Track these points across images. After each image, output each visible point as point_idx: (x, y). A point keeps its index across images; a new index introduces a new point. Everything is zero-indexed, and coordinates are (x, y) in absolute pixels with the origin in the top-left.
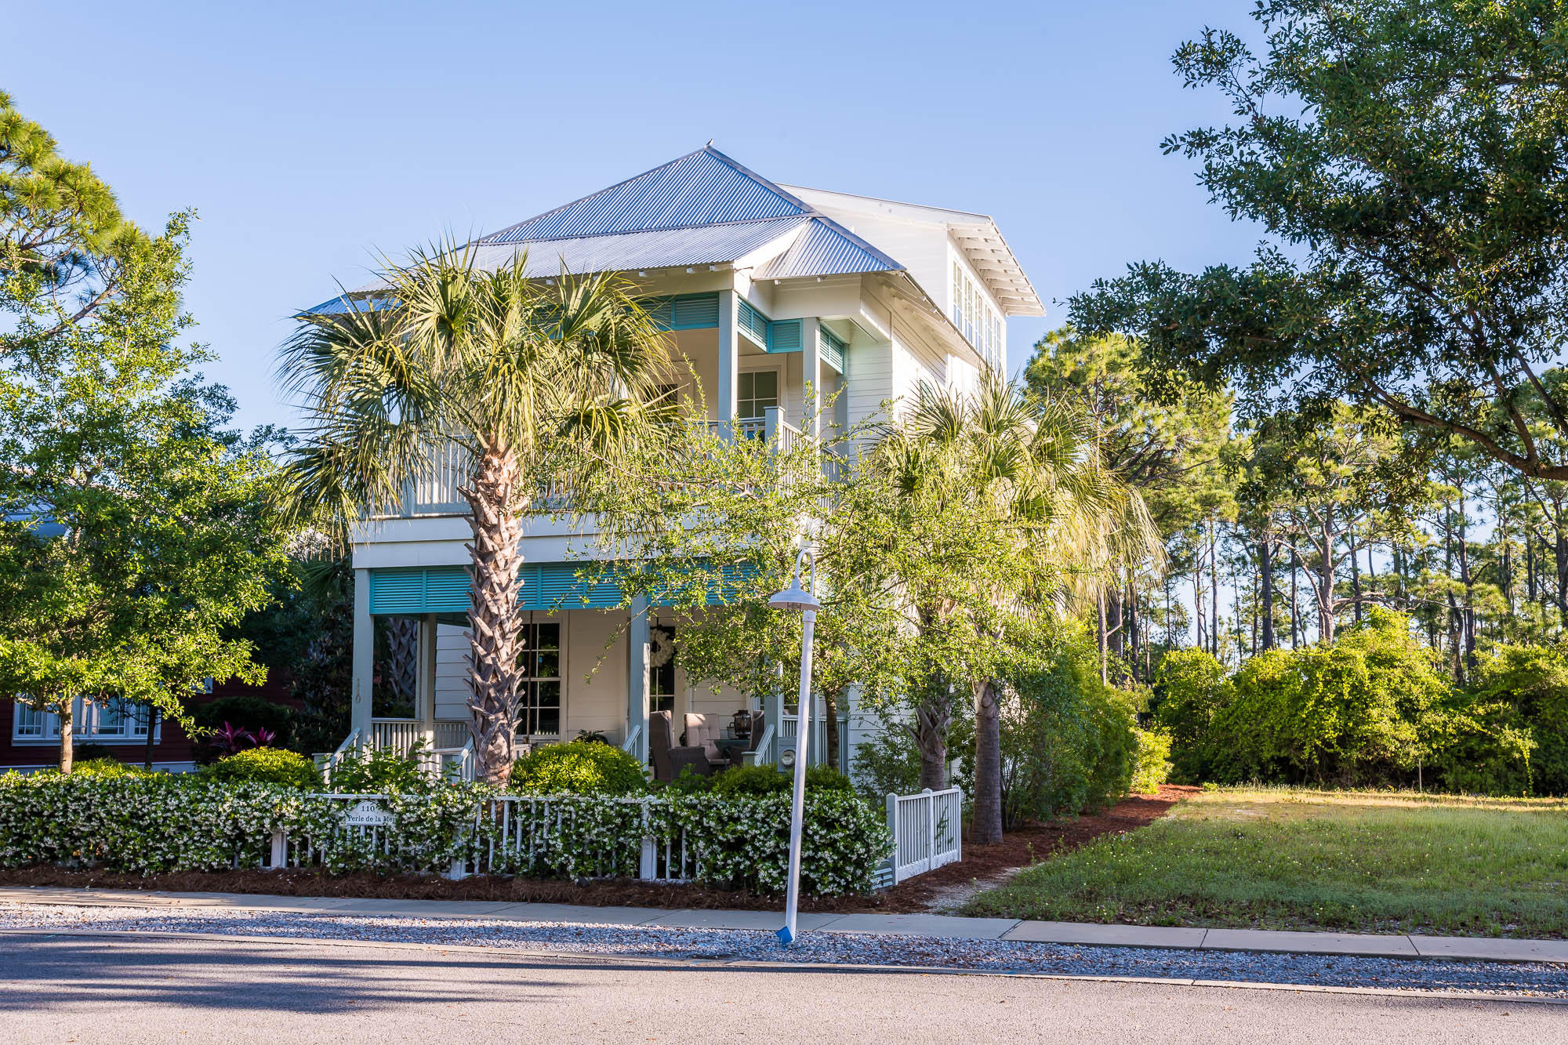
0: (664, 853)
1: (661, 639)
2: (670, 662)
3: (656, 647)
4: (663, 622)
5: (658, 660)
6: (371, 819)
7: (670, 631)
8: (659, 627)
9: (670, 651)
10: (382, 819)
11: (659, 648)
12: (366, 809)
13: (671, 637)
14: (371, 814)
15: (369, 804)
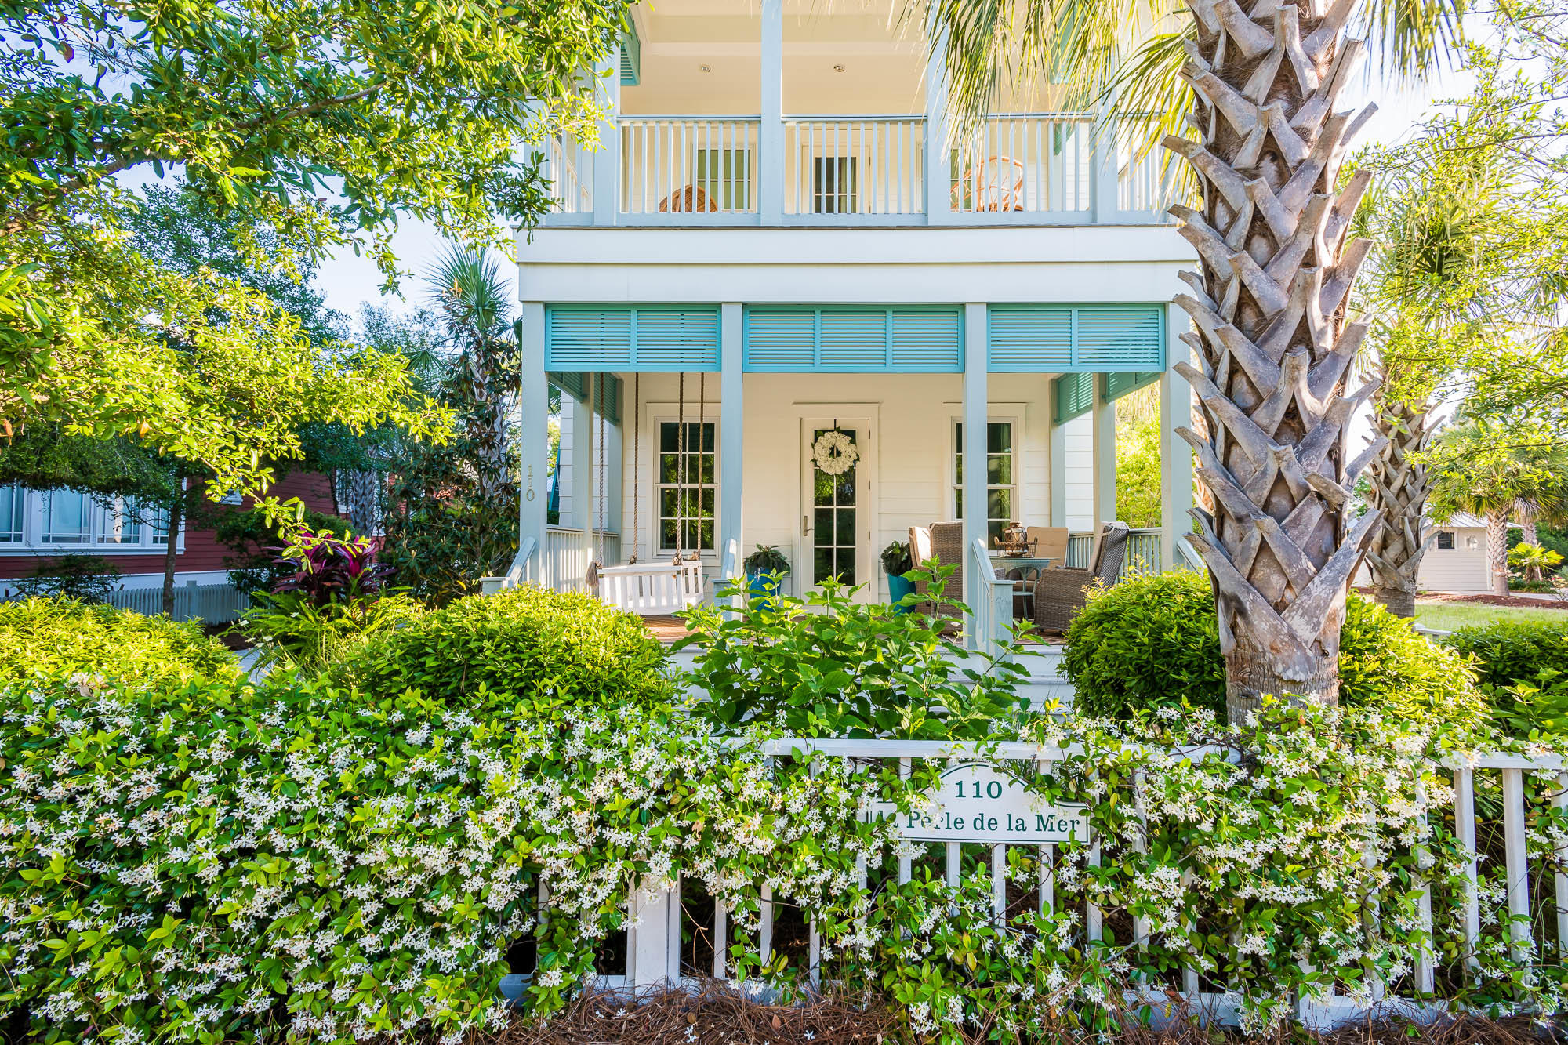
1: (842, 443)
2: (852, 470)
3: (835, 453)
4: (841, 425)
5: (837, 467)
6: (993, 823)
7: (851, 434)
8: (838, 430)
9: (854, 457)
10: (1031, 823)
11: (839, 454)
12: (969, 790)
13: (853, 442)
14: (990, 807)
15: (985, 775)
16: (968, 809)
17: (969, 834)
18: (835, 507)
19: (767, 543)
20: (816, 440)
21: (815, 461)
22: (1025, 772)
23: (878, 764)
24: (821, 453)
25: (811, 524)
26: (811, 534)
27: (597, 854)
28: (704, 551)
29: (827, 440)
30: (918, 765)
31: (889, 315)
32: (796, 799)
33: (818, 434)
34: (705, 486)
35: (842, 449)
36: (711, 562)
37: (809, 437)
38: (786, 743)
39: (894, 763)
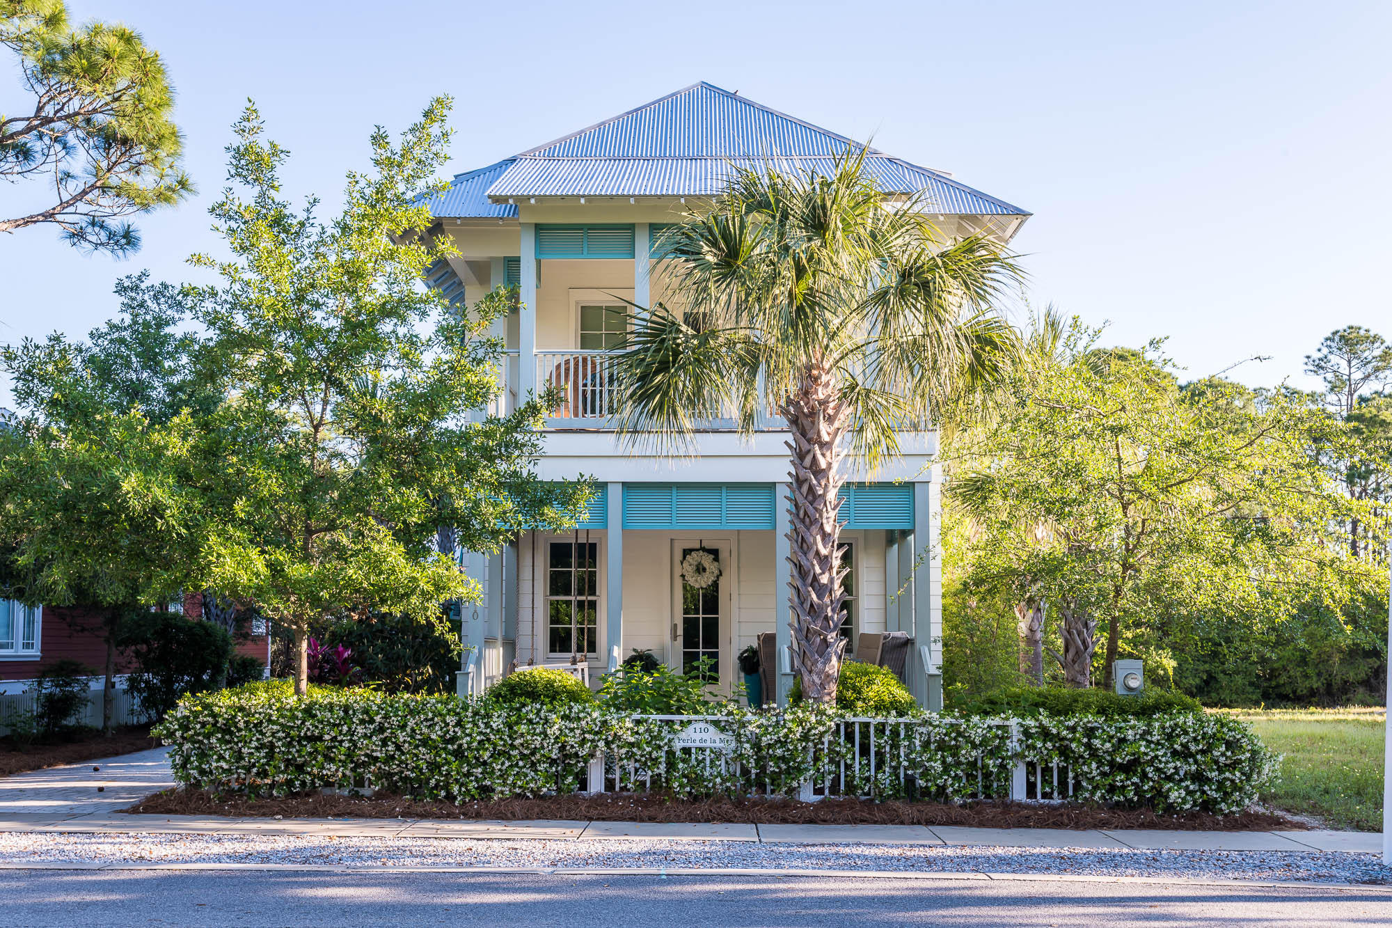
0: (1035, 774)
1: (707, 561)
2: (715, 585)
3: (700, 569)
4: (706, 544)
5: (704, 581)
6: (705, 741)
7: (715, 553)
8: (704, 549)
9: (717, 572)
10: (718, 741)
11: (704, 570)
12: (698, 730)
13: (716, 559)
14: (705, 736)
15: (703, 725)
16: (697, 736)
17: (698, 744)
18: (701, 616)
19: (643, 646)
20: (684, 558)
21: (683, 576)
22: (716, 723)
23: (667, 722)
24: (689, 569)
25: (680, 631)
26: (680, 640)
27: (584, 741)
28: (589, 655)
29: (693, 558)
30: (682, 722)
31: (724, 491)
32: (642, 729)
33: (687, 552)
34: (590, 598)
35: (706, 565)
36: (596, 664)
37: (678, 556)
38: (636, 716)
39: (672, 721)
